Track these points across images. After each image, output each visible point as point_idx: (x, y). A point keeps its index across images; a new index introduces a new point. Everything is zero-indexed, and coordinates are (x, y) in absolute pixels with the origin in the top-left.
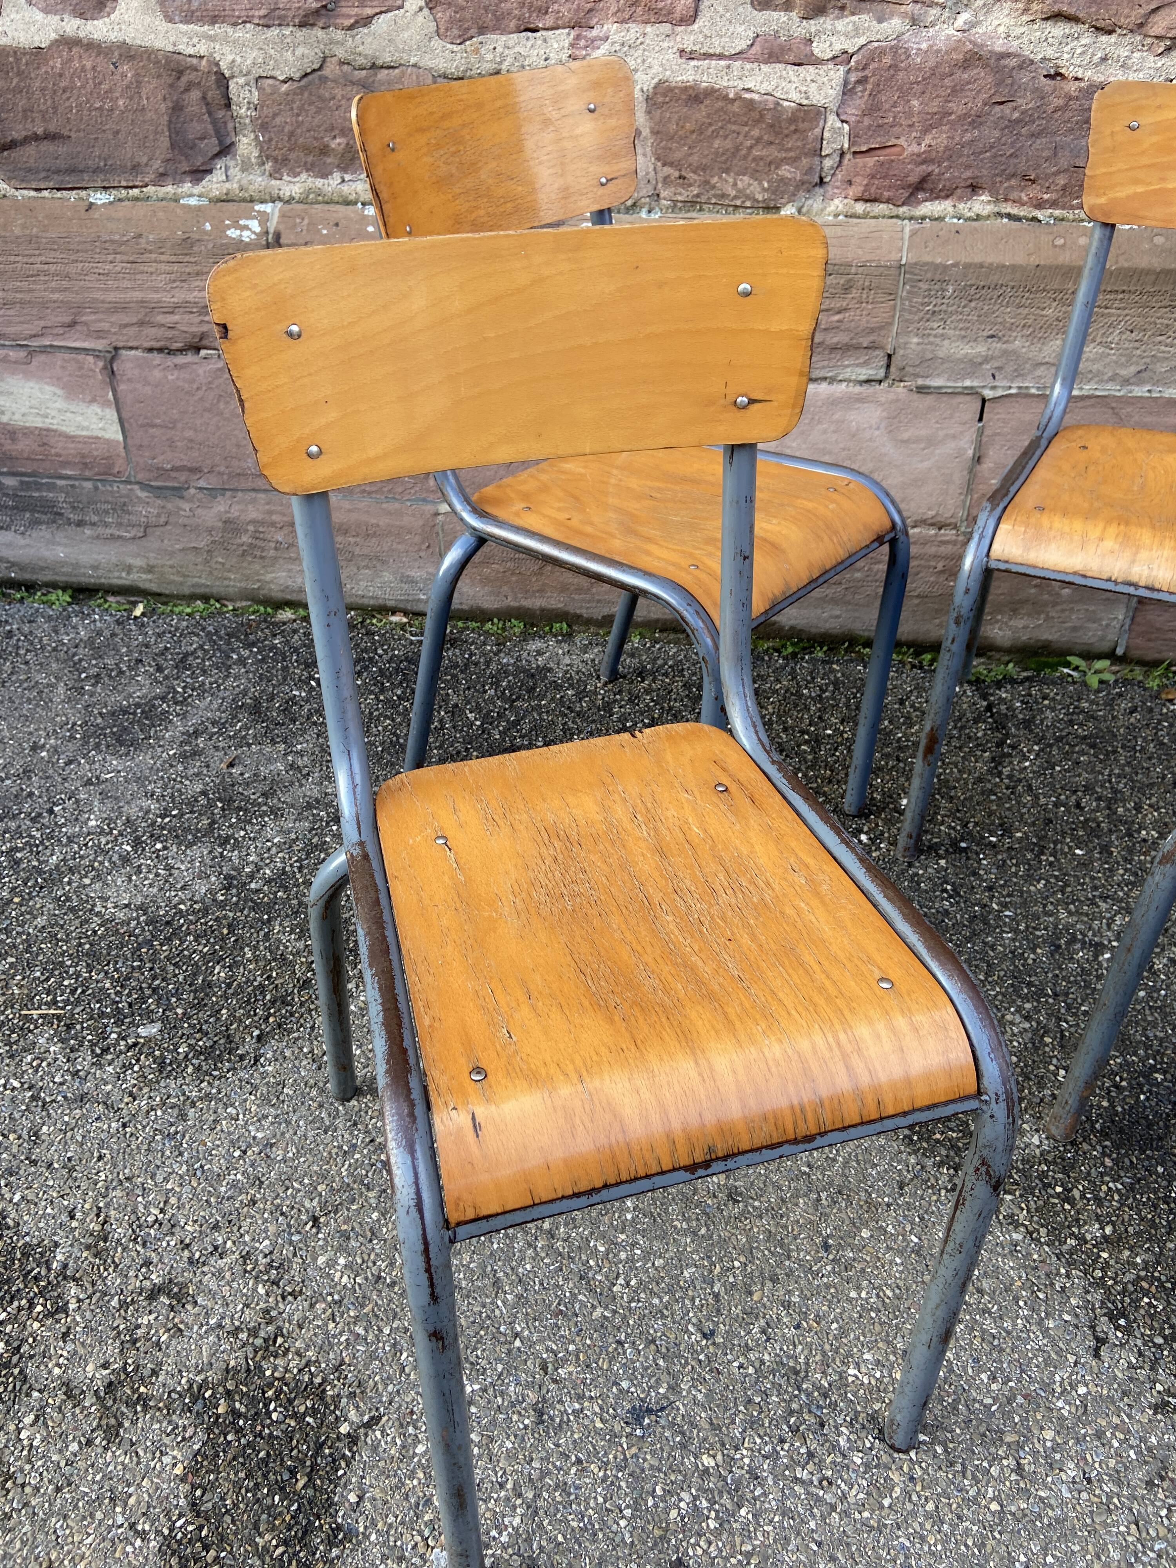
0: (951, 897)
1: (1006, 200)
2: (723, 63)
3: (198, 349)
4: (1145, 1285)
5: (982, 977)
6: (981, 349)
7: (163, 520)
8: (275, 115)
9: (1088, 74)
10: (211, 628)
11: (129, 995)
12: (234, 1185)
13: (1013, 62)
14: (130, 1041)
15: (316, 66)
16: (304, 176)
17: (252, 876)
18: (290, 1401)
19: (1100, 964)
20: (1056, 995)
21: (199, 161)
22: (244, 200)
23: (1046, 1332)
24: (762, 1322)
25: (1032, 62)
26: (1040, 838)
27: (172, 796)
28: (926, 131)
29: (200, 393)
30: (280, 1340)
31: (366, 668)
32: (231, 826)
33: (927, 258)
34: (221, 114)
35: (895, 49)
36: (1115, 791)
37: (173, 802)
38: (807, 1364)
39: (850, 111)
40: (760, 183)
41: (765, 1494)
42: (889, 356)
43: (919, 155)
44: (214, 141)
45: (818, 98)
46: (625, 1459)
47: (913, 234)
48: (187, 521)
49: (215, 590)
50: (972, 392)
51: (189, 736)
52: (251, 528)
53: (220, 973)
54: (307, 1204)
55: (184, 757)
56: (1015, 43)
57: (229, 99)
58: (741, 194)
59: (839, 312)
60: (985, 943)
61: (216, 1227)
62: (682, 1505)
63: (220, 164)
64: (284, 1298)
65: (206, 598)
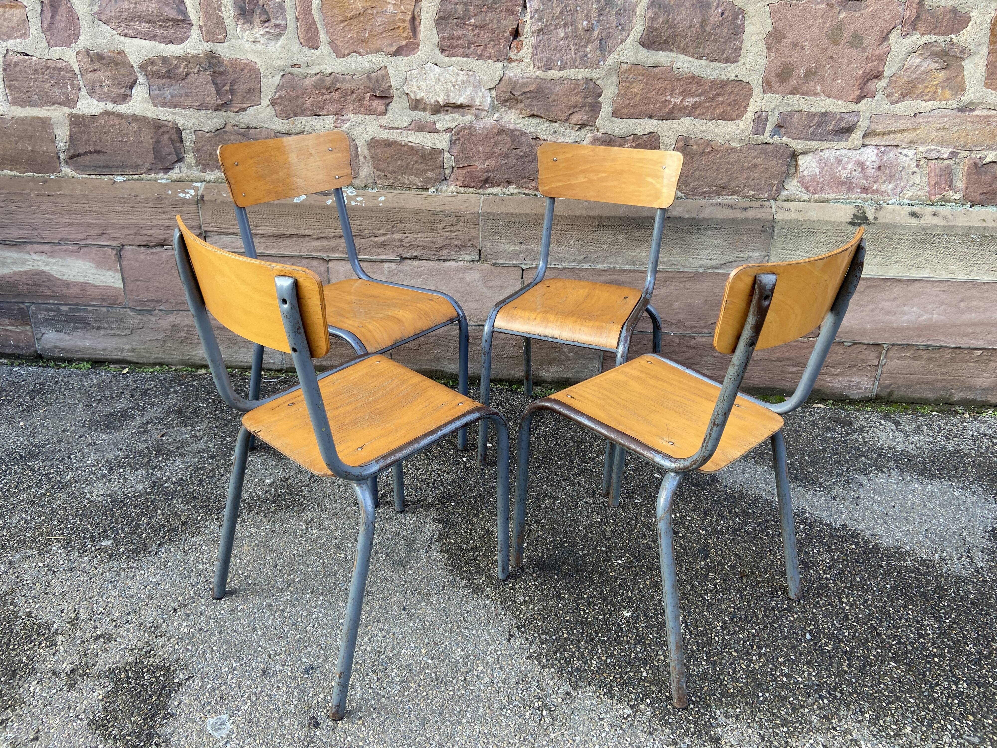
1: (523, 187)
2: (399, 131)
3: (163, 246)
4: (536, 616)
6: (517, 248)
7: (141, 326)
8: (203, 146)
9: (549, 138)
10: (162, 378)
11: (99, 530)
12: (139, 599)
13: (518, 133)
14: (97, 548)
15: (222, 127)
16: (216, 171)
17: (166, 481)
18: (154, 672)
19: (555, 505)
20: (532, 516)
21: (167, 164)
22: (188, 181)
23: (489, 634)
24: (369, 636)
25: (526, 133)
26: (544, 458)
27: (131, 450)
28: (486, 159)
29: (163, 265)
30: (152, 652)
32: (159, 461)
33: (490, 211)
34: (178, 145)
35: (470, 127)
36: (583, 439)
37: (131, 452)
38: (385, 649)
39: (454, 151)
40: (419, 178)
41: (356, 693)
42: (480, 250)
43: (484, 169)
44: (175, 156)
45: (439, 146)
46: (298, 685)
47: (484, 200)
48: (154, 326)
49: (166, 360)
50: (516, 266)
51: (144, 424)
52: (186, 329)
53: (144, 520)
54: (172, 604)
55: (140, 433)
56: (518, 126)
57: (182, 139)
58: (411, 183)
59: (456, 232)
61: (129, 614)
62: (320, 699)
63: (177, 165)
64: (156, 637)
65: (161, 364)
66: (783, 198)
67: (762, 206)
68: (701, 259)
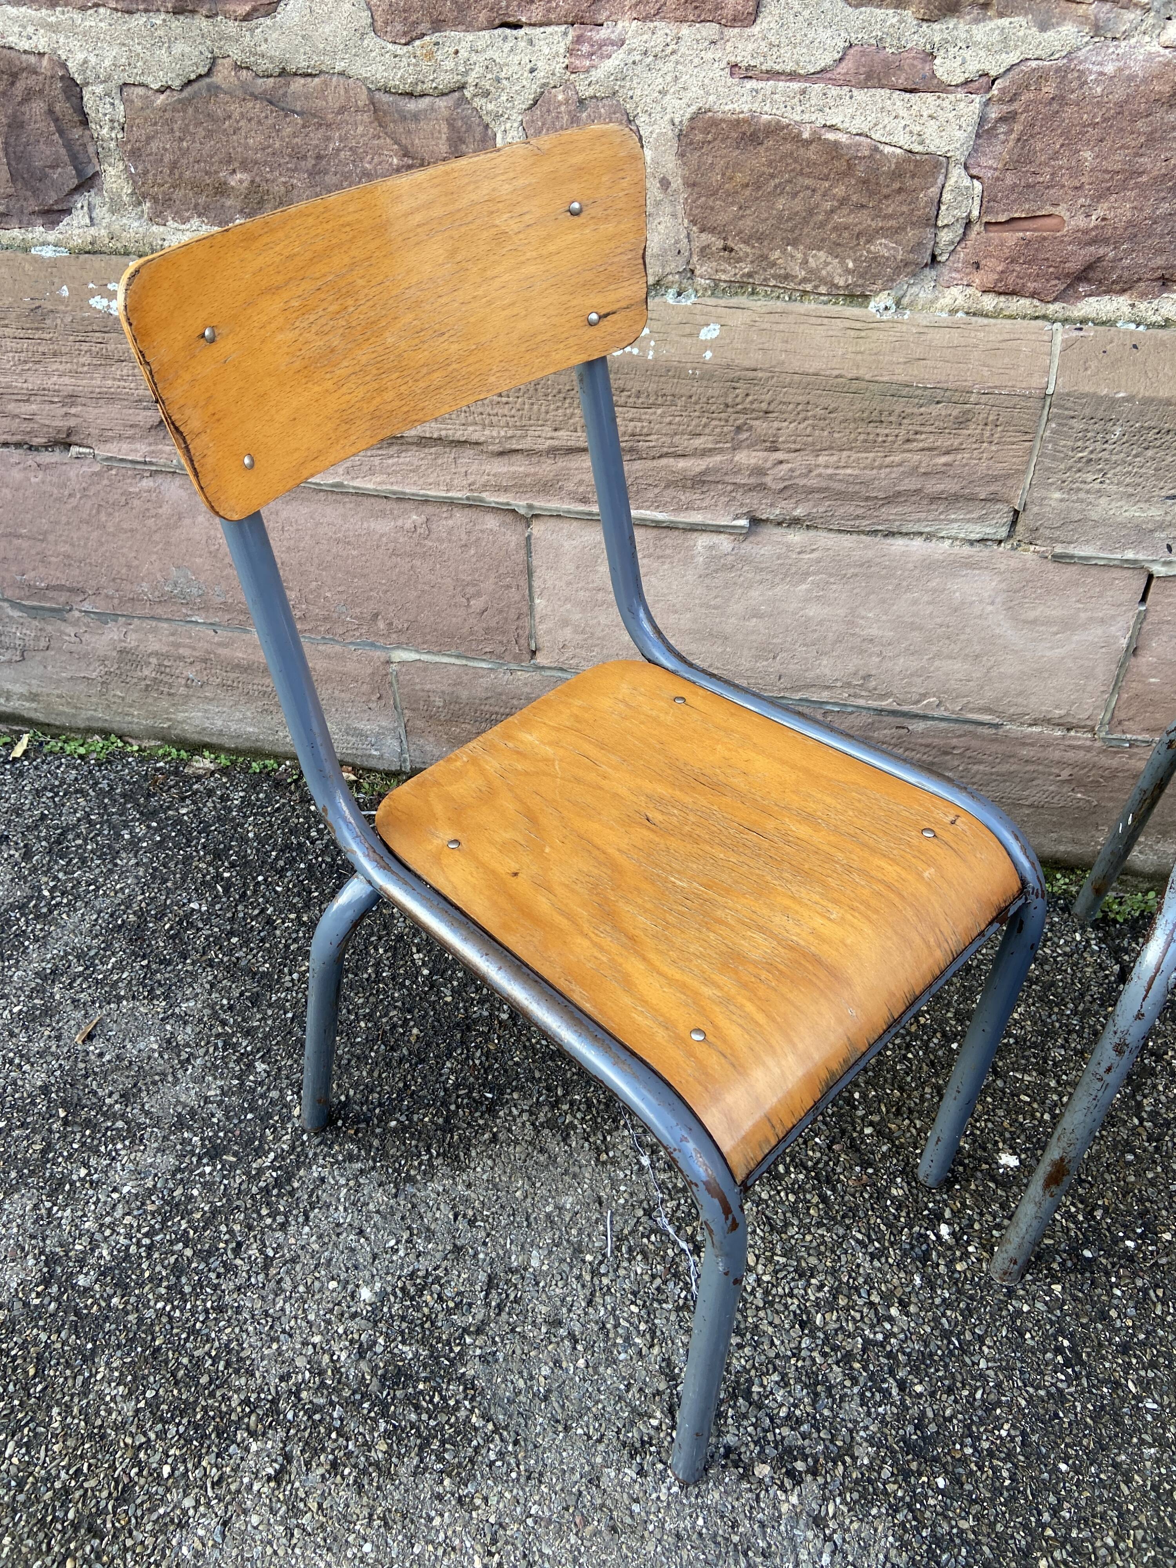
0: (1068, 1363)
2: (796, 86)
3: (68, 446)
5: (1110, 1541)
6: (1155, 512)
7: (43, 644)
8: (149, 139)
10: (104, 785)
15: (203, 70)
16: (195, 222)
17: (82, 1261)
21: (51, 198)
22: (116, 252)
28: (1100, 197)
29: (74, 501)
31: (292, 861)
32: (70, 1156)
33: (1088, 388)
34: (76, 133)
35: (1062, 73)
39: (984, 161)
40: (842, 263)
42: (1016, 513)
43: (1086, 232)
44: (70, 170)
45: (937, 144)
47: (1068, 346)
48: (73, 648)
50: (1134, 565)
51: (45, 978)
52: (153, 660)
55: (31, 1018)
57: (85, 115)
58: (813, 275)
59: (947, 453)
60: (1116, 1465)
63: (81, 201)
65: (105, 734)
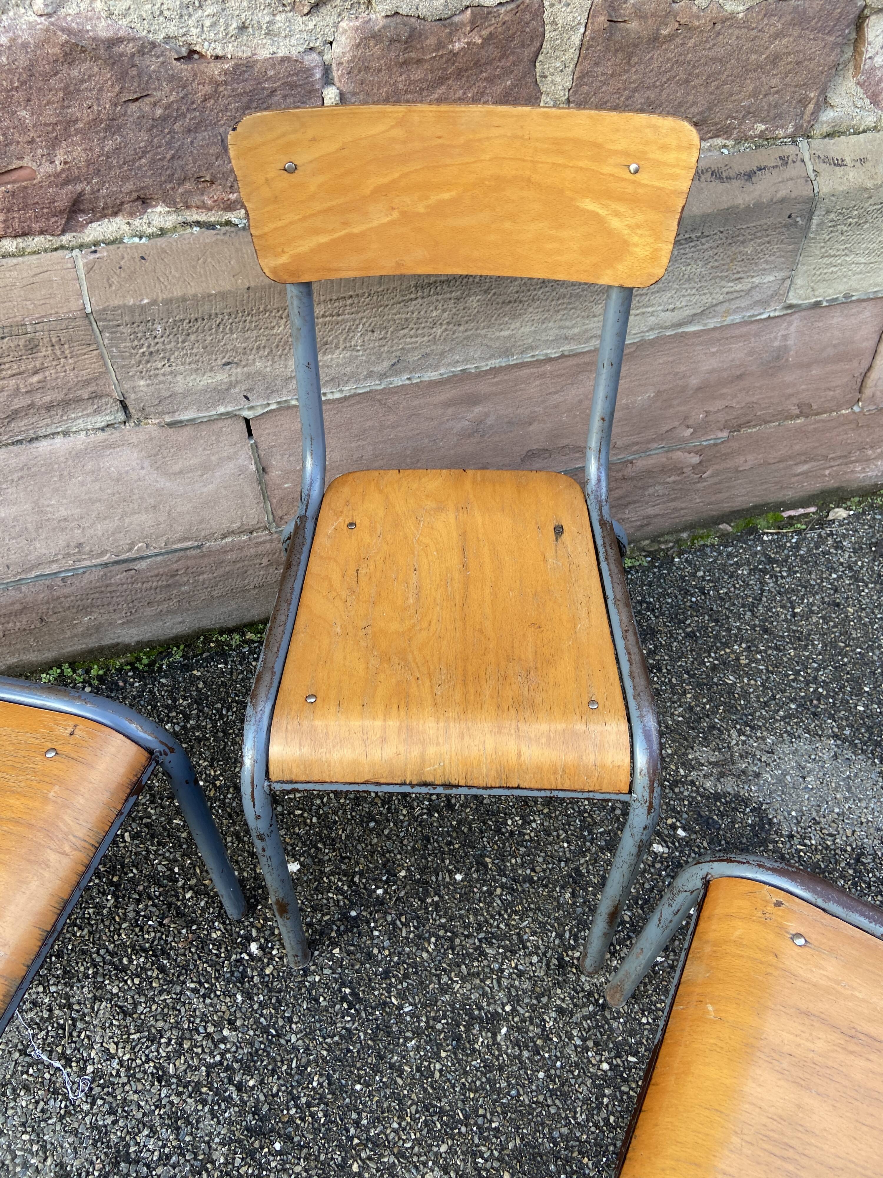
0: (351, 1006)
1: (188, 207)
5: (395, 1125)
6: (221, 377)
9: (230, 50)
13: (130, 48)
19: (499, 1048)
20: (467, 1118)
25: (154, 45)
26: (422, 871)
28: (54, 144)
33: (117, 302)
42: (121, 401)
43: (57, 175)
47: (90, 269)
56: (124, 22)
59: (36, 373)
66: (826, 129)
67: (784, 160)
68: (652, 314)
